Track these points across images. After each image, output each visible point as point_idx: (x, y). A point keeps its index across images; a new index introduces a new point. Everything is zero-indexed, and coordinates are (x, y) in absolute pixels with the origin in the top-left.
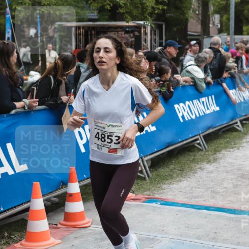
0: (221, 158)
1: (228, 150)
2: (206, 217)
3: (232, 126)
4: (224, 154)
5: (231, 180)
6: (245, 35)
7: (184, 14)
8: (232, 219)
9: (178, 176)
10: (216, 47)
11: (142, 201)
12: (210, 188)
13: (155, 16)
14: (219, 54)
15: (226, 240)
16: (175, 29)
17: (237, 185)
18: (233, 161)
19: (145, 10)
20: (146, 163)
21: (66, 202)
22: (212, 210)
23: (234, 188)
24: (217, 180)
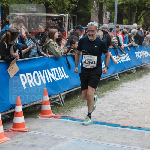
0: (106, 95)
1: (110, 91)
2: (95, 128)
3: (114, 77)
4: (108, 93)
5: (111, 107)
6: (124, 24)
7: (88, 11)
8: (110, 129)
9: (80, 105)
10: (106, 30)
11: (59, 118)
12: (98, 112)
13: (71, 11)
14: (107, 35)
15: (106, 140)
16: (83, 20)
17: (114, 110)
18: (114, 97)
19: (65, 7)
20: (62, 96)
21: (14, 117)
22: (99, 124)
23: (113, 112)
24: (103, 107)
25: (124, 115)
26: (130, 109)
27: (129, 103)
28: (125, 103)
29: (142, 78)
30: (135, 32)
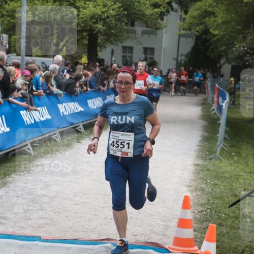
0: (11, 183)
1: (18, 173)
3: (22, 149)
4: (14, 178)
5: (22, 205)
6: (34, 57)
8: (23, 246)
17: (28, 210)
18: (25, 185)
23: (24, 213)
24: (7, 206)
25: (47, 219)
26: (56, 206)
27: (53, 194)
28: (46, 195)
29: (72, 148)
30: (55, 69)
